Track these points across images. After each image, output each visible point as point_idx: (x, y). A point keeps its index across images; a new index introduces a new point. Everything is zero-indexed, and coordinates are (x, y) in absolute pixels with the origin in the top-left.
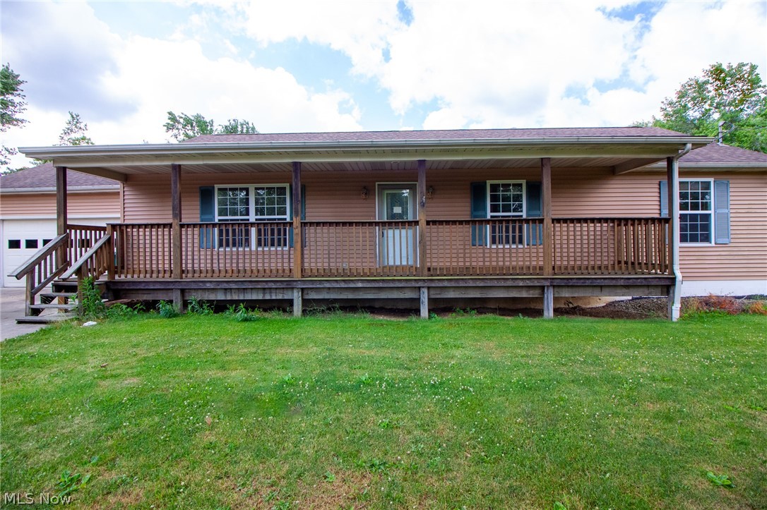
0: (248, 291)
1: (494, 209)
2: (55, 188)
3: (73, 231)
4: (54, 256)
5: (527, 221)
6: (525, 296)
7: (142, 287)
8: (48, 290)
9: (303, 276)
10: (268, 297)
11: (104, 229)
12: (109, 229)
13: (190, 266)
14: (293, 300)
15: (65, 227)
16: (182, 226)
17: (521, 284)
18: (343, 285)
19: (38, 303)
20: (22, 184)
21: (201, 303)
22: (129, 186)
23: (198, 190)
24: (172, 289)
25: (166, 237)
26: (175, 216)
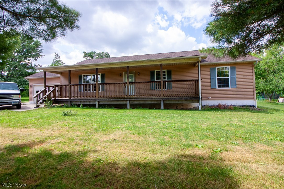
0: (86, 102)
1: (157, 78)
2: (44, 77)
3: (48, 87)
4: (43, 93)
5: (167, 81)
6: (156, 103)
7: (62, 101)
8: (41, 101)
9: (98, 98)
10: (90, 103)
11: (54, 87)
12: (55, 86)
13: (72, 95)
14: (96, 104)
15: (46, 86)
16: (71, 85)
17: (154, 99)
18: (108, 100)
19: (39, 104)
20: (39, 76)
21: (74, 105)
22: (62, 75)
23: (78, 76)
24: (68, 101)
25: (67, 88)
26: (69, 83)
